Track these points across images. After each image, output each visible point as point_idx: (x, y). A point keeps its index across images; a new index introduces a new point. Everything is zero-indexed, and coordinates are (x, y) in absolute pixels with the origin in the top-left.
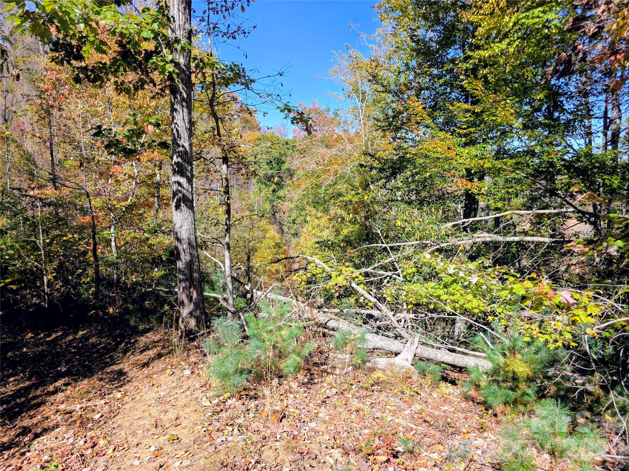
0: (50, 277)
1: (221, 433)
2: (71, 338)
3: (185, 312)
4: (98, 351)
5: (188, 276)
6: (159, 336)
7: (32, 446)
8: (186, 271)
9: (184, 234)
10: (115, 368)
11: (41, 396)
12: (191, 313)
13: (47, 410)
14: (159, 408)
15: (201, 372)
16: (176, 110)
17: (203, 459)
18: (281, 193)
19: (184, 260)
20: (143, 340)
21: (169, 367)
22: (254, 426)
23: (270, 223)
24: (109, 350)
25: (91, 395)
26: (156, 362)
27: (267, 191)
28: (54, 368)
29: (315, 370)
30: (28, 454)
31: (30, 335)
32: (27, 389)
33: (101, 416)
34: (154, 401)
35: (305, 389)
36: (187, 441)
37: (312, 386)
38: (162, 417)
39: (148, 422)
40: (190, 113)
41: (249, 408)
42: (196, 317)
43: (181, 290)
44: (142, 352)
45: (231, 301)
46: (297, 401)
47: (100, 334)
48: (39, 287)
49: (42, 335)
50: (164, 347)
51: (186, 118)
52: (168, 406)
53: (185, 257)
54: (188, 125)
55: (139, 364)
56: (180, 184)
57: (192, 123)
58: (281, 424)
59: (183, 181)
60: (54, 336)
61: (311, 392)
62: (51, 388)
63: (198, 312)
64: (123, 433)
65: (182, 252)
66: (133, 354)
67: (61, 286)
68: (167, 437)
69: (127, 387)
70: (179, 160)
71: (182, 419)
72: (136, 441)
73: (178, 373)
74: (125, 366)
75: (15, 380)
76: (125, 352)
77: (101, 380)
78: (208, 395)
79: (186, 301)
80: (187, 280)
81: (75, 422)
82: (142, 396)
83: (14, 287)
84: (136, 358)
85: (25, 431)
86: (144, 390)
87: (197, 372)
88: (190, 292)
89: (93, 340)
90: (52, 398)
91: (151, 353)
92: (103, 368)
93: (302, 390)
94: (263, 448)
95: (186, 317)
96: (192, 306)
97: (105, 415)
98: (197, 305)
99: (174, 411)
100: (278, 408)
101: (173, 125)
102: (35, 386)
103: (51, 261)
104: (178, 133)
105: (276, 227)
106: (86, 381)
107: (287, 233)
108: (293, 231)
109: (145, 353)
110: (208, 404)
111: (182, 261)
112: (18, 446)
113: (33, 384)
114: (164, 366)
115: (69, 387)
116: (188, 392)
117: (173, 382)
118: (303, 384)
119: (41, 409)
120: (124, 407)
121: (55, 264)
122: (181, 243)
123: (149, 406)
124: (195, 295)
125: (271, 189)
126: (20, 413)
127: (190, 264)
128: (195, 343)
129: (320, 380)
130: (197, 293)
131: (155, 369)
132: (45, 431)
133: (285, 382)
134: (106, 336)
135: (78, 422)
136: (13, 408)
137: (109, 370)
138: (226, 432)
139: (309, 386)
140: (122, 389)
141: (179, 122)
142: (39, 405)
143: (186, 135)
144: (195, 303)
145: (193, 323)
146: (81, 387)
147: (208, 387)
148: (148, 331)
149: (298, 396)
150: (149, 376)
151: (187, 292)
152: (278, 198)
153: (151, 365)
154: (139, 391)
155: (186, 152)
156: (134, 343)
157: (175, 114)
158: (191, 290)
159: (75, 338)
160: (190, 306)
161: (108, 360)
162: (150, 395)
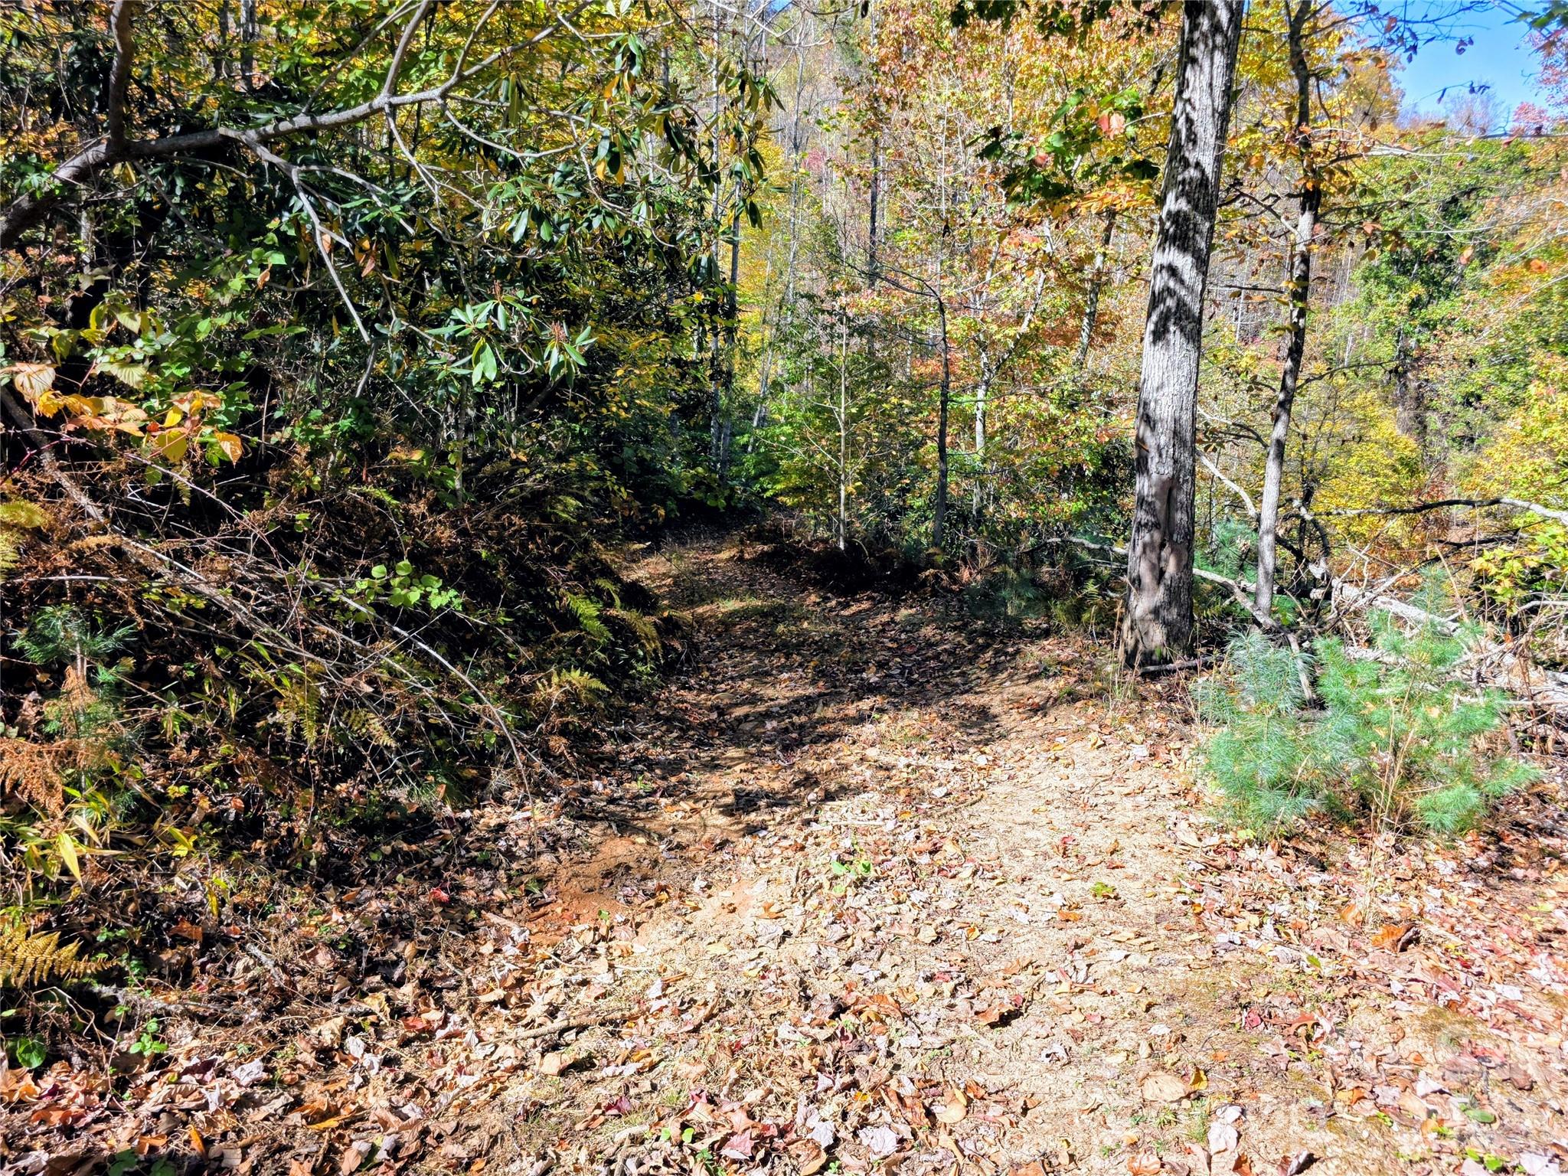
0: (851, 489)
1: (1228, 923)
2: (885, 618)
3: (1142, 604)
4: (936, 657)
5: (1162, 517)
6: (1069, 651)
7: (821, 813)
8: (1158, 505)
9: (1165, 408)
10: (971, 699)
11: (834, 720)
12: (1156, 612)
13: (844, 751)
14: (1071, 814)
15: (1175, 760)
16: (1194, 61)
17: (1181, 967)
18: (1439, 310)
19: (1154, 476)
20: (1034, 653)
21: (1096, 727)
22: (1320, 933)
23: (1385, 400)
24: (959, 659)
25: (926, 745)
26: (1063, 710)
27: (1391, 305)
28: (856, 672)
29: (1515, 841)
30: (814, 826)
31: (813, 598)
32: (810, 701)
33: (948, 794)
34: (1057, 795)
35: (1480, 886)
36: (1140, 911)
37: (1503, 885)
38: (1076, 836)
39: (1045, 838)
40: (1230, 67)
41: (1303, 883)
42: (1166, 623)
43: (1139, 549)
44: (1031, 678)
45: (1264, 600)
46: (1449, 911)
47: (941, 623)
48: (830, 507)
49: (834, 603)
50: (1082, 680)
51: (1219, 83)
52: (1091, 817)
53: (1160, 468)
54: (1219, 103)
55: (1024, 705)
56: (1173, 271)
57: (1231, 95)
58: (1403, 956)
59: (1184, 262)
60: (854, 608)
61: (1500, 898)
62: (851, 710)
63: (1175, 611)
64: (992, 843)
65: (1153, 453)
66: (1011, 677)
67: (870, 510)
68: (1089, 885)
69: (997, 747)
70: (1183, 205)
71: (1127, 856)
72: (1019, 870)
73: (1116, 747)
74: (994, 700)
75: (791, 679)
76: (995, 669)
77: (945, 717)
78: (1192, 819)
79: (1147, 579)
80: (1156, 525)
81: (897, 788)
82: (1030, 777)
83: (789, 501)
84: (1019, 690)
85: (809, 781)
86: (1036, 764)
87: (1163, 756)
88: (1159, 559)
89: (928, 631)
90: (853, 730)
91: (1053, 686)
92: (948, 695)
93: (1469, 886)
94: (1353, 1002)
95: (1142, 620)
96: (1160, 595)
97: (955, 795)
98: (1173, 594)
99: (1107, 832)
100: (1392, 911)
101: (1180, 105)
102: (825, 698)
103: (854, 455)
104: (1189, 129)
105: (1404, 413)
106: (915, 713)
107: (1438, 432)
108: (1458, 429)
109: (1038, 683)
110: (1192, 840)
111: (1149, 476)
112: (798, 804)
113: (820, 695)
114: (1082, 722)
115: (886, 717)
116: (1140, 799)
117: (1103, 764)
118: (1472, 869)
119: (836, 745)
120: (992, 789)
121: (861, 462)
122: (1153, 429)
123: (1048, 803)
124: (1171, 568)
125: (1406, 298)
126: (800, 743)
127: (1169, 489)
128: (1159, 687)
129: (1533, 874)
130: (1178, 564)
131: (1061, 725)
132: (844, 790)
133: (1416, 849)
134: (955, 628)
135: (903, 792)
136: (786, 730)
137: (960, 700)
138: (1242, 924)
139: (1493, 880)
140: (987, 749)
141: (1195, 97)
142: (832, 737)
143: (1211, 131)
144: (1168, 589)
145: (1157, 636)
146: (906, 722)
147: (1190, 798)
148: (1046, 634)
149: (1453, 897)
150: (1048, 737)
151: (1153, 557)
152: (1425, 325)
153: (1053, 714)
154: (1024, 763)
155: (1203, 182)
156: (1014, 655)
157: (1189, 74)
158: (1164, 553)
159: (893, 621)
160: (1155, 592)
161: (958, 680)
162: (1051, 780)
